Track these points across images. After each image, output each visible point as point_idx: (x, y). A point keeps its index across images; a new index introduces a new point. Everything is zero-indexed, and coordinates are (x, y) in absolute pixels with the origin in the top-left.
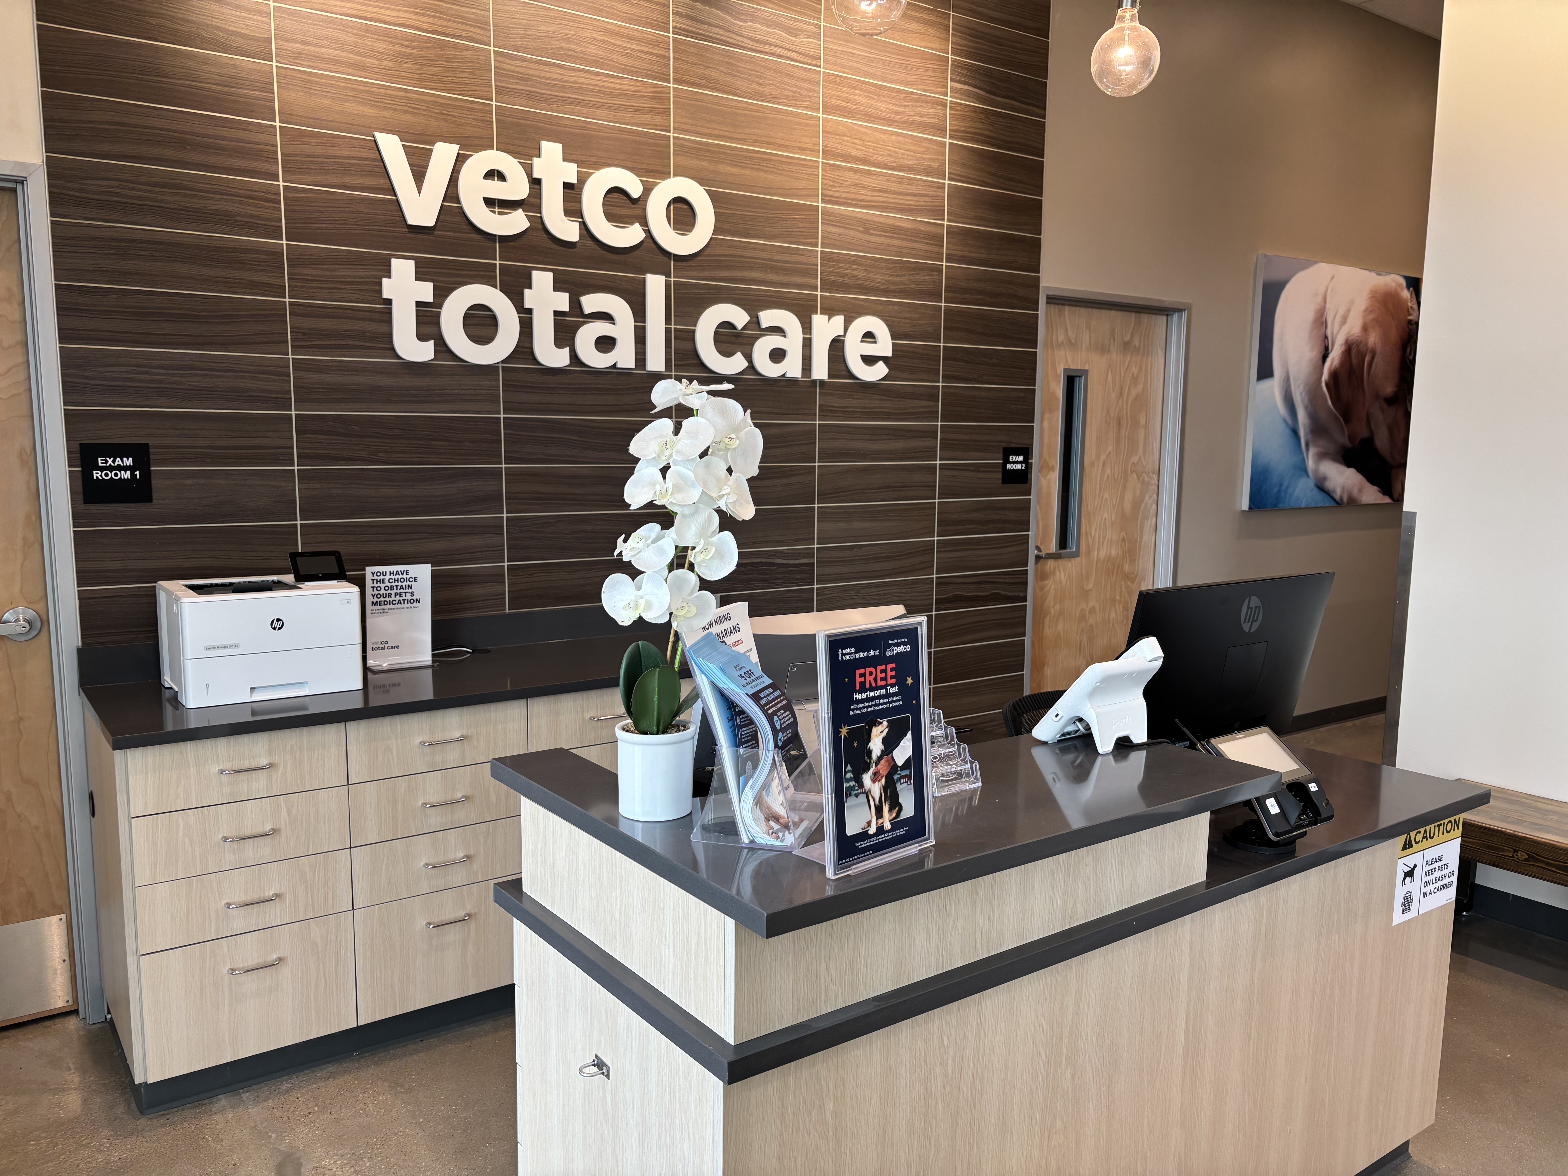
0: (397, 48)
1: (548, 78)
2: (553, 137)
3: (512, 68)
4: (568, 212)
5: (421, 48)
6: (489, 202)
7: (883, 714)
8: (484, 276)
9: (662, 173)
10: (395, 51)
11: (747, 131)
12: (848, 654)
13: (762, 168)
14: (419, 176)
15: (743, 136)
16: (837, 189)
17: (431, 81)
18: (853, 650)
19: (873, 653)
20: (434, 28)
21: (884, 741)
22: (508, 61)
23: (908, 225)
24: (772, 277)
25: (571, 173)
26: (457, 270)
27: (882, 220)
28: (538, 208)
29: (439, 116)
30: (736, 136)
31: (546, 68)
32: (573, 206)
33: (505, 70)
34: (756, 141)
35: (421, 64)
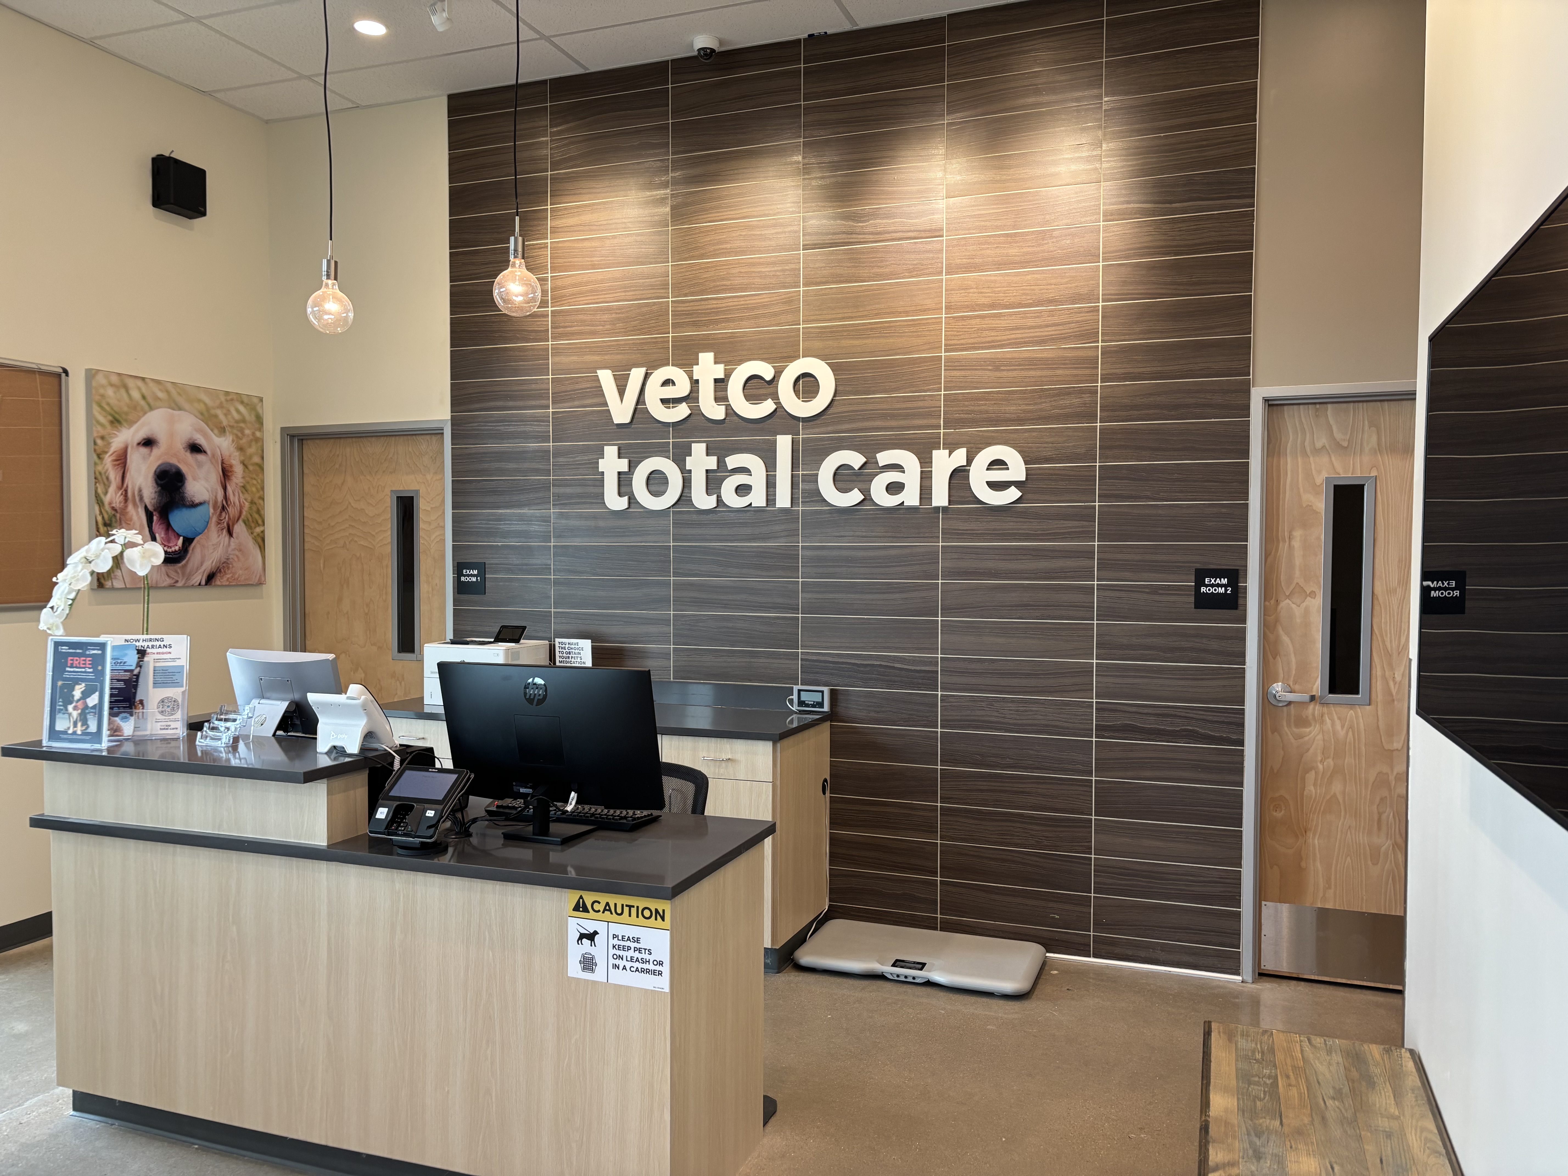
0: (614, 316)
1: (708, 309)
2: (706, 349)
3: (683, 309)
4: (717, 399)
5: (627, 312)
6: (664, 401)
7: (83, 680)
8: (660, 451)
9: (793, 357)
10: (612, 318)
11: (868, 308)
12: (65, 649)
13: (883, 335)
14: (621, 392)
15: (866, 313)
16: (962, 337)
17: (632, 331)
18: (67, 648)
19: (78, 651)
20: (635, 297)
21: (82, 693)
22: (681, 305)
23: (1050, 355)
24: (893, 423)
25: (719, 371)
26: (646, 449)
27: (1016, 355)
28: (697, 399)
29: (636, 352)
30: (860, 314)
31: (706, 302)
32: (720, 394)
33: (679, 311)
34: (877, 314)
35: (627, 322)
